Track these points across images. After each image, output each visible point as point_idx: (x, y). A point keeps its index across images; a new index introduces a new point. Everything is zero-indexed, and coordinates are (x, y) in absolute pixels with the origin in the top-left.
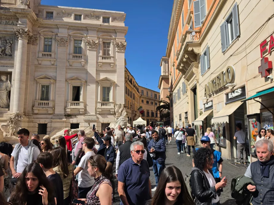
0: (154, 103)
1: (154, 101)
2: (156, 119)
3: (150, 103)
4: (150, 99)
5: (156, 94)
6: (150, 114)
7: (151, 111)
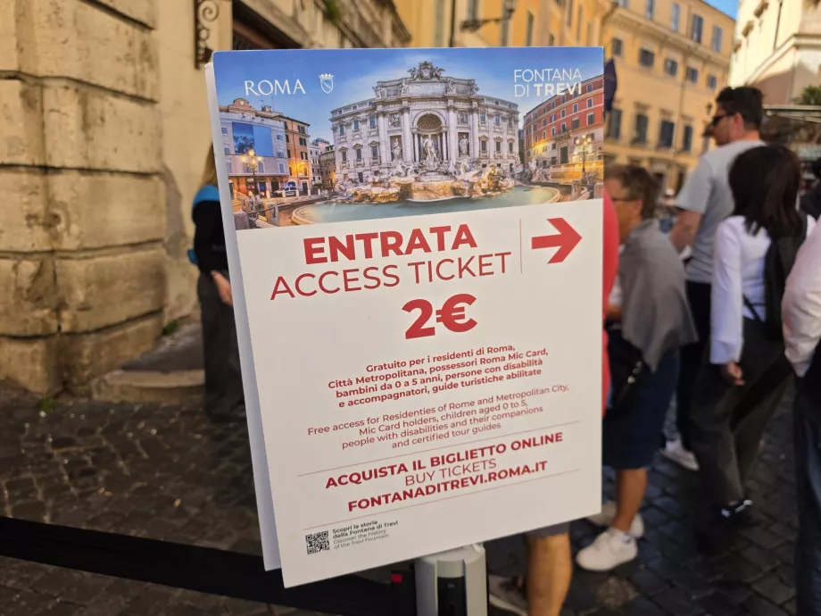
0: (681, 71)
1: (687, 53)
2: (682, 160)
3: (659, 63)
4: (664, 41)
5: (700, 13)
6: (653, 133)
7: (663, 112)
